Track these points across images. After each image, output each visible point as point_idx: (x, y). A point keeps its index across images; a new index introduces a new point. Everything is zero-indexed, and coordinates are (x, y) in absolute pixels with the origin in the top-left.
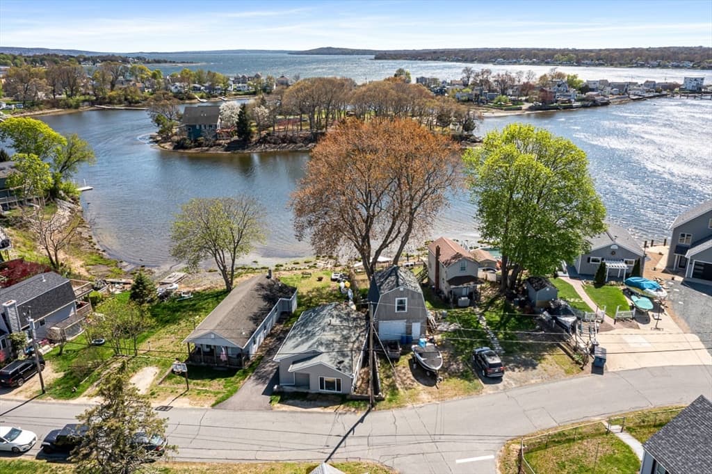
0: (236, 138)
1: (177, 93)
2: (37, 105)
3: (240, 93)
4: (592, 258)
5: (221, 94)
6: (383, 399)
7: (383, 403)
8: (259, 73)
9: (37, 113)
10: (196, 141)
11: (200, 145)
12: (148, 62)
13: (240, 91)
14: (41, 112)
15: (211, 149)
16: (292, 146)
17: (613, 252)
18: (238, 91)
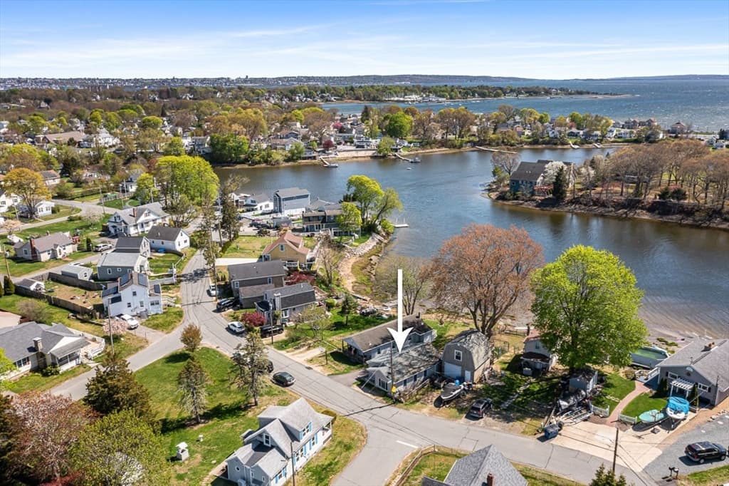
0: (551, 196)
1: (552, 138)
2: (430, 144)
3: (619, 140)
4: (670, 373)
5: (596, 141)
6: (402, 403)
7: (401, 404)
8: (652, 119)
9: (428, 151)
10: (515, 194)
11: (517, 199)
12: (570, 94)
13: (621, 137)
14: (431, 150)
15: (526, 203)
16: (601, 210)
17: (689, 374)
18: (619, 138)
